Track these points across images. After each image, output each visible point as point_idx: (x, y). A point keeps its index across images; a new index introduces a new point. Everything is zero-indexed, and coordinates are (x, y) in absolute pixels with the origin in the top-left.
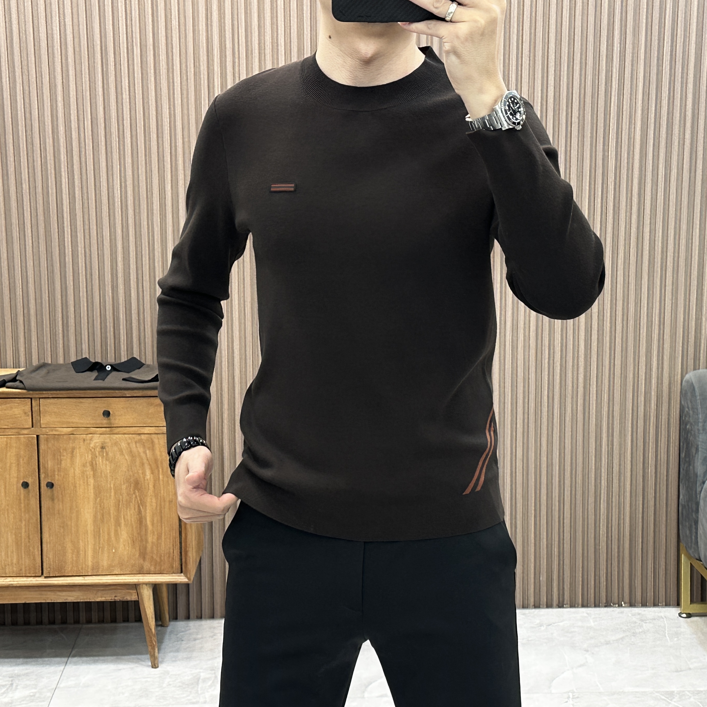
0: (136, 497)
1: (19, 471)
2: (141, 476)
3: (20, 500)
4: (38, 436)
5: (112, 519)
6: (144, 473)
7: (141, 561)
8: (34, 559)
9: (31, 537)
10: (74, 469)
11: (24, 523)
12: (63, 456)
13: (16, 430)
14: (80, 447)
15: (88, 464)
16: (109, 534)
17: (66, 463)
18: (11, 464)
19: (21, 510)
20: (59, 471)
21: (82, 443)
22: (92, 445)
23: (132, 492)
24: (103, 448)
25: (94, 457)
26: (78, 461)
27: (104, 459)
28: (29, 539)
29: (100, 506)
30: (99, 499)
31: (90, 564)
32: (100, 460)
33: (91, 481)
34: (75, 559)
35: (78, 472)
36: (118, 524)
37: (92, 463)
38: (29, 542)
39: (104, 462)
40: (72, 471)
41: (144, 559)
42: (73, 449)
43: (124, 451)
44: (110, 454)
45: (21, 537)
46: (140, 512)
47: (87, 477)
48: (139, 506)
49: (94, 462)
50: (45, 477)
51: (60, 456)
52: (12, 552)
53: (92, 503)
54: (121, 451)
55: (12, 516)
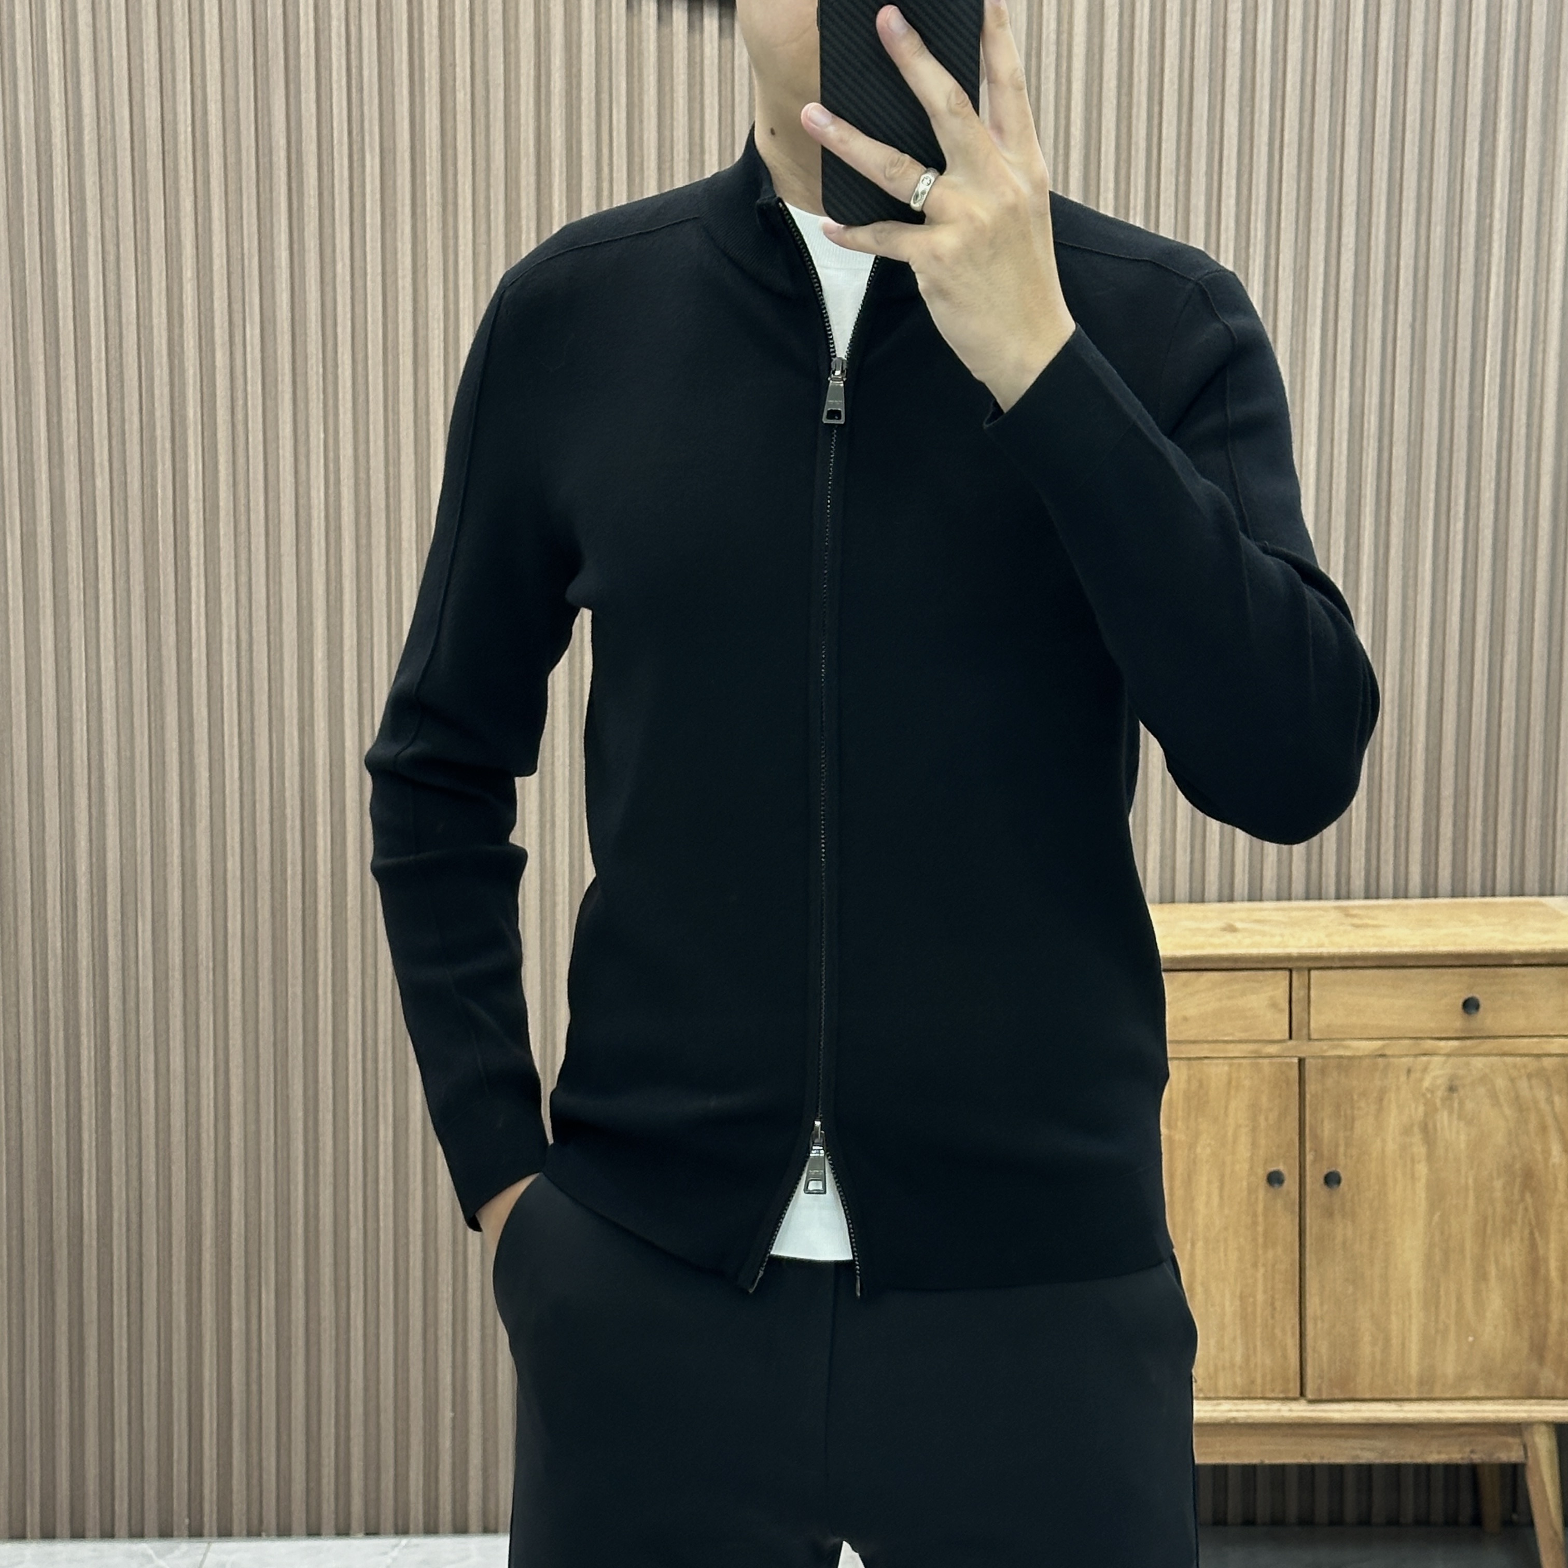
0: (1526, 1209)
1: (1254, 1144)
2: (1539, 1157)
3: (1255, 1215)
4: (1301, 1061)
5: (1468, 1262)
6: (1547, 1152)
7: (1534, 1366)
8: (1285, 1357)
9: (1278, 1304)
10: (1384, 1141)
11: (1261, 1270)
12: (1359, 1108)
13: (1251, 1047)
14: (1398, 1089)
15: (1416, 1129)
16: (1459, 1299)
17: (1364, 1126)
18: (1238, 1127)
19: (1255, 1239)
20: (1347, 1145)
21: (1403, 1078)
22: (1426, 1084)
23: (1517, 1197)
24: (1452, 1089)
25: (1431, 1110)
26: (1393, 1121)
27: (1455, 1116)
28: (1274, 1309)
29: (1442, 1233)
30: (1438, 1214)
31: (1414, 1369)
32: (1443, 1117)
33: (1422, 1169)
34: (1378, 1357)
35: (1391, 1147)
36: (1481, 1275)
37: (1426, 1125)
38: (1273, 1317)
39: (1455, 1122)
40: (1379, 1143)
41: (1541, 1360)
42: (1383, 1092)
43: (1502, 1098)
44: (1469, 1105)
45: (1254, 1304)
46: (1533, 1246)
47: (1413, 1160)
48: (1532, 1233)
49: (1430, 1126)
50: (1315, 1161)
51: (1352, 1108)
52: (1234, 1339)
53: (1421, 1223)
54: (1493, 1096)
55: (1233, 1256)
